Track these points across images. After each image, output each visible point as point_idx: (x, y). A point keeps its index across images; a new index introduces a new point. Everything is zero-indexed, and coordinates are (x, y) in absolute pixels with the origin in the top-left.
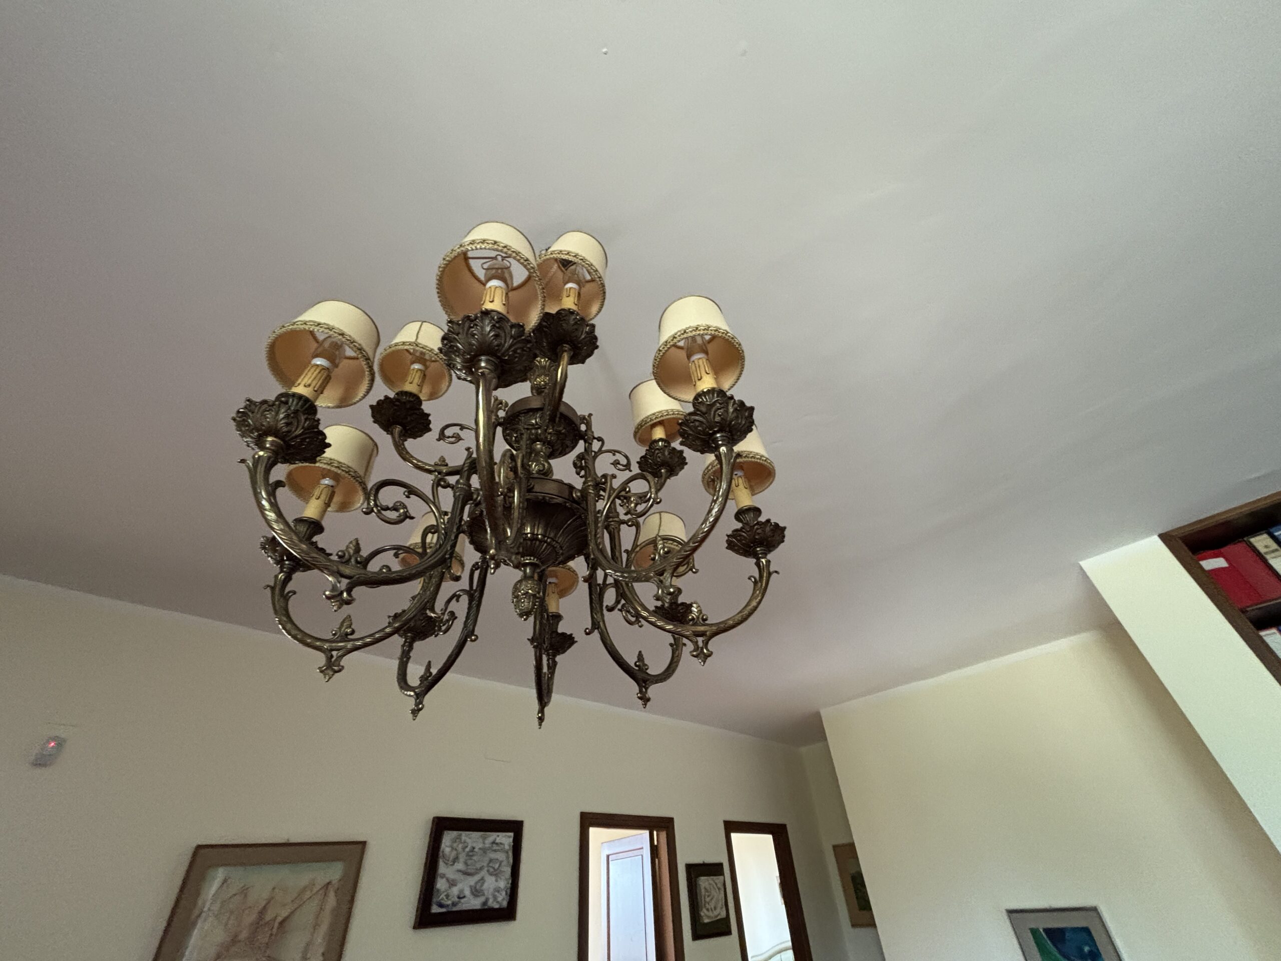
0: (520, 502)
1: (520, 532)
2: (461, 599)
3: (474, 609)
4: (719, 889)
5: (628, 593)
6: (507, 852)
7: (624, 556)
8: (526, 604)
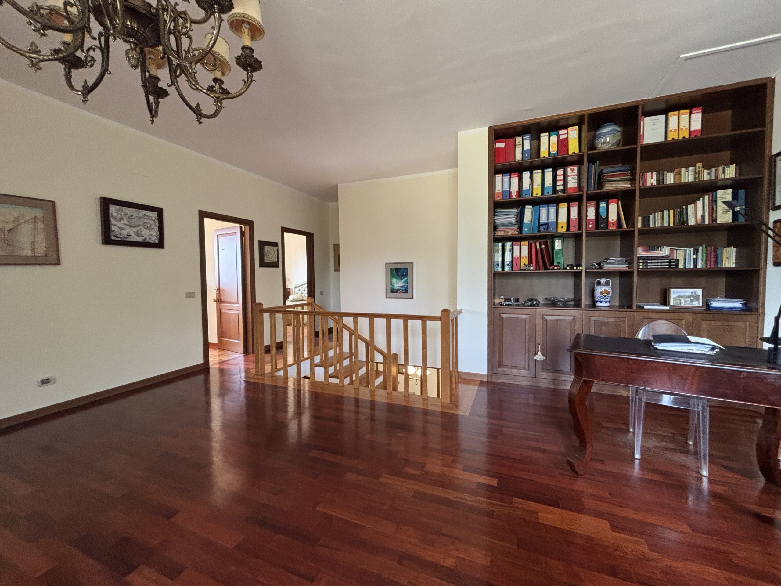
0: (121, 8)
1: (124, 23)
2: (96, 50)
3: (106, 58)
4: (275, 252)
5: (185, 71)
6: (154, 220)
7: (184, 53)
8: (133, 62)
